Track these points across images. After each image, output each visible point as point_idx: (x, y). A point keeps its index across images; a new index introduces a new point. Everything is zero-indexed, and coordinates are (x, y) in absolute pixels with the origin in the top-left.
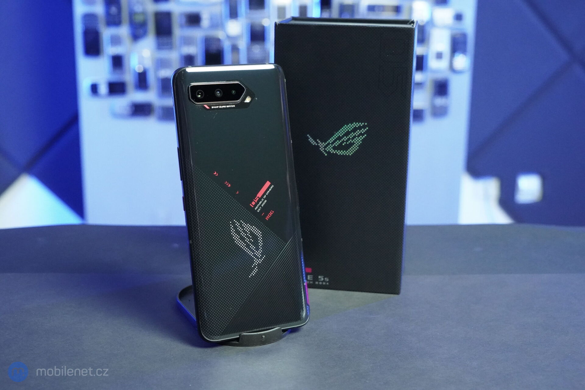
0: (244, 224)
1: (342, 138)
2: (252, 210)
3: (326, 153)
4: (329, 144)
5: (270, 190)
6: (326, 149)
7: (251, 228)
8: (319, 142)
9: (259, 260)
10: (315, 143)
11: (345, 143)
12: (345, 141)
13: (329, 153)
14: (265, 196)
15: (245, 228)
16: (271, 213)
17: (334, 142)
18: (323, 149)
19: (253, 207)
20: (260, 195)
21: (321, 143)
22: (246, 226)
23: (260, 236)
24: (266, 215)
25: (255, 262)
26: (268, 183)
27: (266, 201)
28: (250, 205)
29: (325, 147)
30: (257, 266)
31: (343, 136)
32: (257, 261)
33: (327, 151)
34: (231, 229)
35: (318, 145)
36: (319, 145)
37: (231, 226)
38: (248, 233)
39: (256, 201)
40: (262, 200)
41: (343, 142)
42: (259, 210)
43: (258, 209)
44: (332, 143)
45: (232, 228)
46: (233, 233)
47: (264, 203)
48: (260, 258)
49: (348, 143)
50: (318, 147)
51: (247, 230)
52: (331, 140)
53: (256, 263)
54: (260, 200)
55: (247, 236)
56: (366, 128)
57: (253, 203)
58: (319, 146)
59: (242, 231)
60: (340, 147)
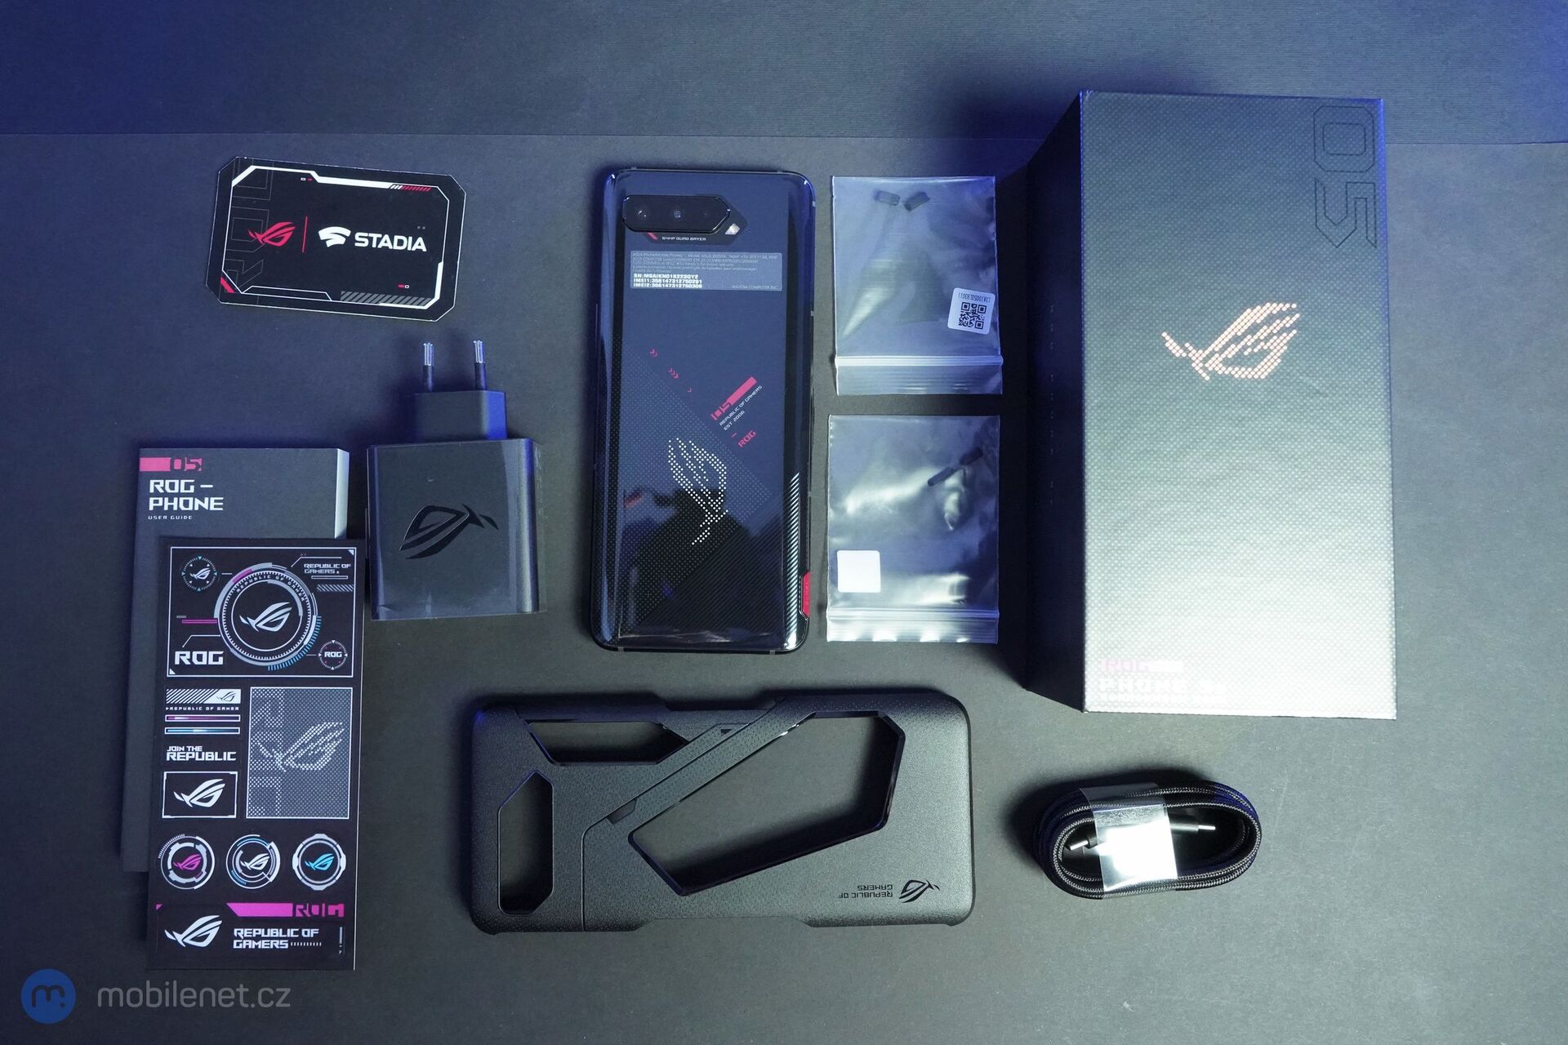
0: (695, 448)
1: (1242, 340)
2: (715, 427)
3: (1208, 374)
4: (1212, 353)
5: (754, 393)
6: (1207, 365)
7: (708, 457)
8: (1191, 348)
9: (714, 516)
10: (1181, 351)
11: (1249, 350)
12: (1249, 347)
13: (1213, 374)
14: (743, 403)
15: (695, 454)
16: (750, 436)
17: (1225, 348)
18: (1201, 365)
19: (716, 419)
20: (732, 400)
21: (1194, 351)
22: (698, 452)
23: (723, 473)
24: (739, 439)
25: (707, 518)
26: (752, 381)
27: (742, 413)
28: (712, 415)
29: (1205, 360)
30: (709, 526)
31: (1244, 335)
32: (712, 518)
33: (1210, 369)
34: (670, 454)
35: (1187, 356)
36: (1190, 355)
37: (670, 449)
38: (700, 465)
39: (724, 410)
40: (736, 410)
41: (1245, 348)
42: (728, 426)
43: (725, 425)
44: (1222, 351)
45: (672, 451)
46: (672, 462)
47: (739, 416)
48: (717, 513)
49: (1256, 350)
50: (1189, 361)
51: (700, 460)
52: (1217, 344)
53: (709, 521)
54: (732, 408)
55: (698, 471)
56: (1294, 315)
57: (718, 413)
58: (1190, 359)
59: (690, 459)
60: (1239, 360)
